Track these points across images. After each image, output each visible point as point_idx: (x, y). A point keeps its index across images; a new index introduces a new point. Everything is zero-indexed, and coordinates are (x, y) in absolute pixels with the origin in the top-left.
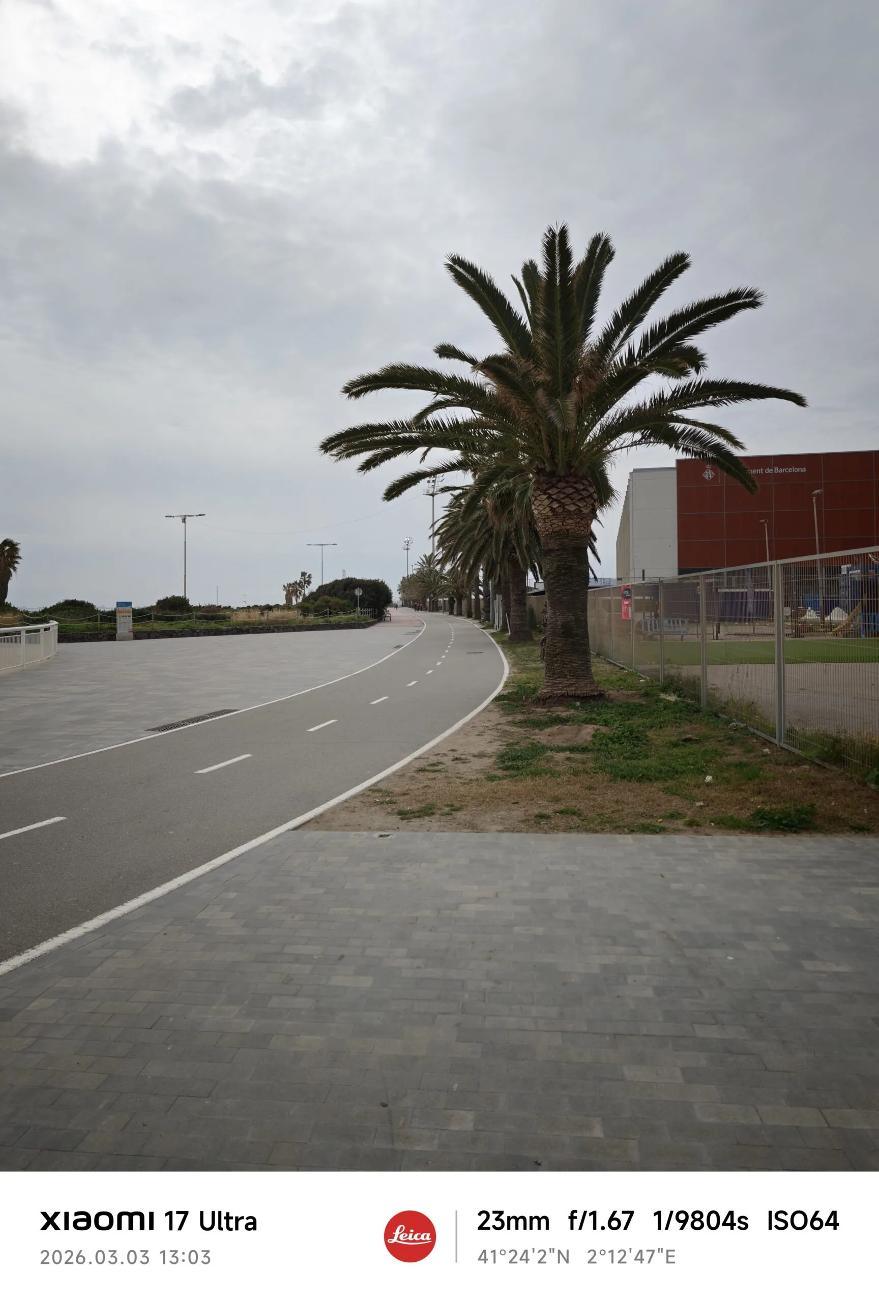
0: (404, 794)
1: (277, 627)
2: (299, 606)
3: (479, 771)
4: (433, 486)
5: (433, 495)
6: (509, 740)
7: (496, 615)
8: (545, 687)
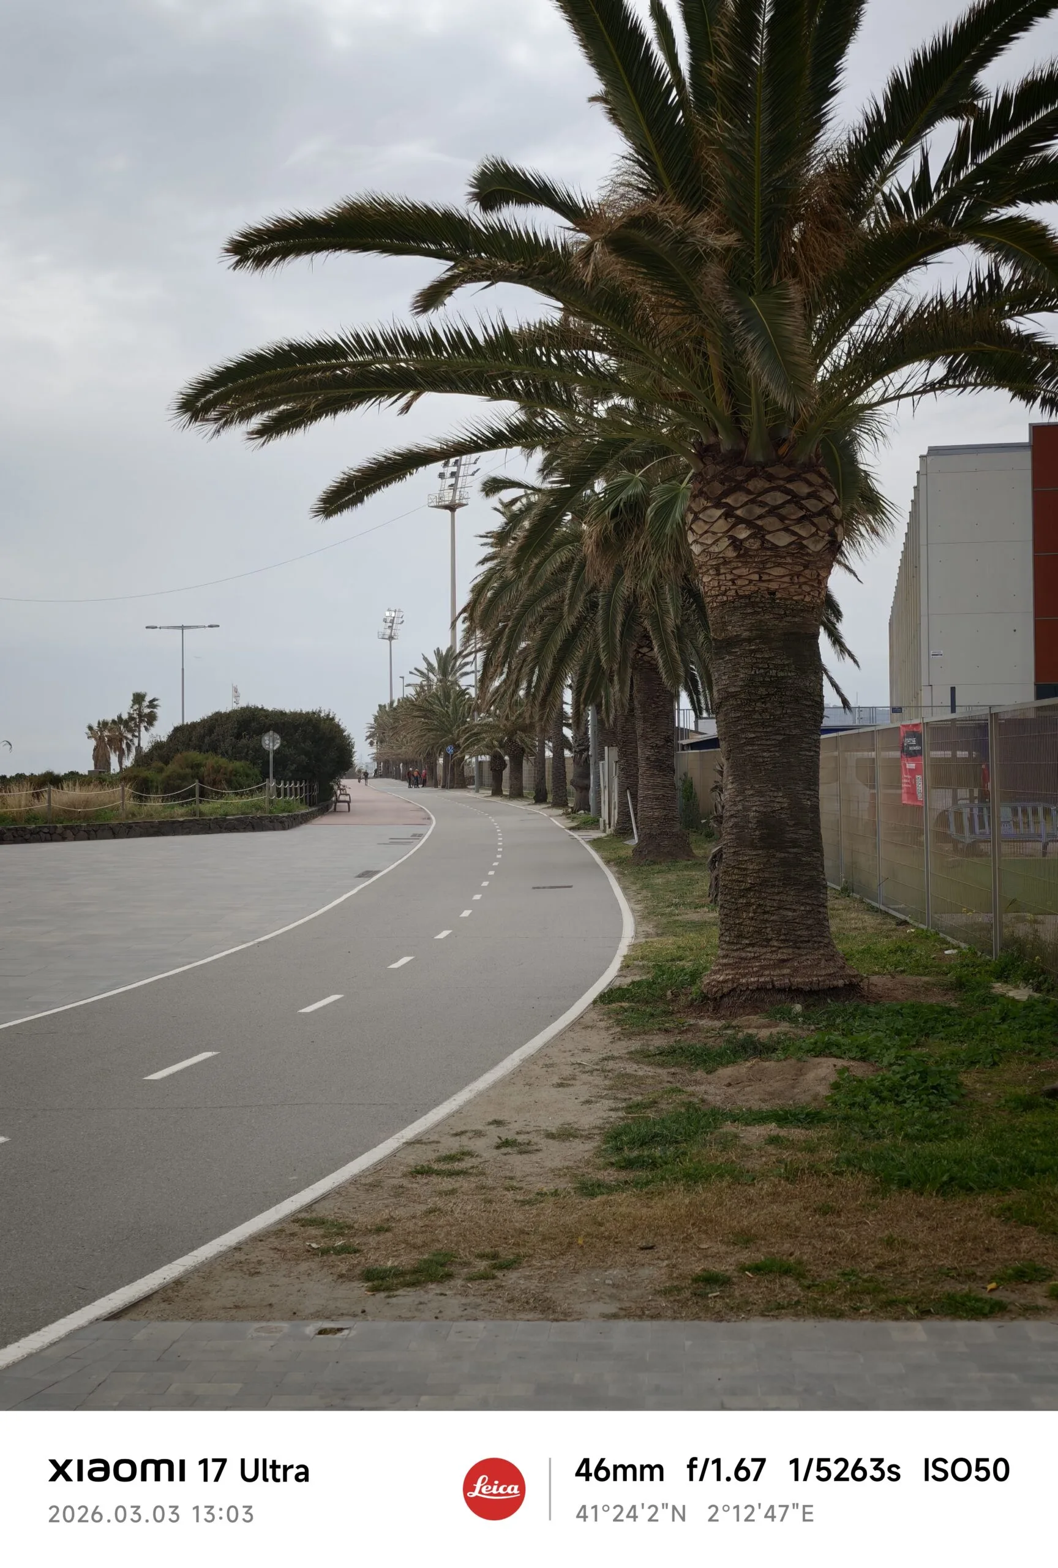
0: (379, 1230)
1: (71, 828)
2: (125, 776)
3: (562, 1173)
4: (453, 487)
5: (452, 508)
6: (632, 1096)
7: (605, 797)
8: (719, 970)
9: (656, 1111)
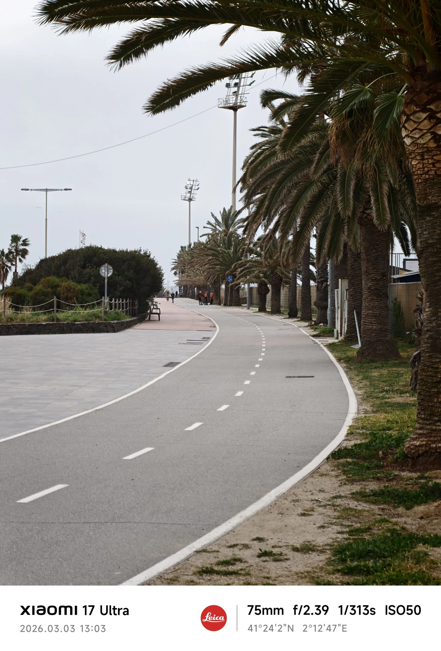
2: (6, 293)
4: (236, 93)
5: (235, 108)
6: (353, 524)
7: (338, 314)
8: (416, 438)
9: (370, 535)
